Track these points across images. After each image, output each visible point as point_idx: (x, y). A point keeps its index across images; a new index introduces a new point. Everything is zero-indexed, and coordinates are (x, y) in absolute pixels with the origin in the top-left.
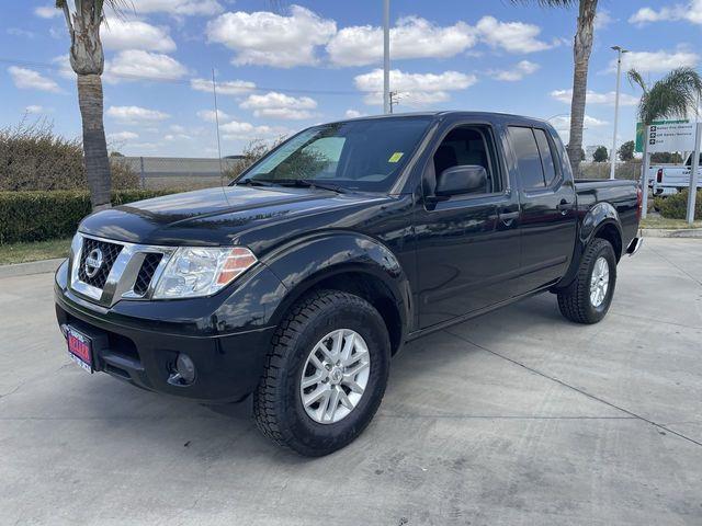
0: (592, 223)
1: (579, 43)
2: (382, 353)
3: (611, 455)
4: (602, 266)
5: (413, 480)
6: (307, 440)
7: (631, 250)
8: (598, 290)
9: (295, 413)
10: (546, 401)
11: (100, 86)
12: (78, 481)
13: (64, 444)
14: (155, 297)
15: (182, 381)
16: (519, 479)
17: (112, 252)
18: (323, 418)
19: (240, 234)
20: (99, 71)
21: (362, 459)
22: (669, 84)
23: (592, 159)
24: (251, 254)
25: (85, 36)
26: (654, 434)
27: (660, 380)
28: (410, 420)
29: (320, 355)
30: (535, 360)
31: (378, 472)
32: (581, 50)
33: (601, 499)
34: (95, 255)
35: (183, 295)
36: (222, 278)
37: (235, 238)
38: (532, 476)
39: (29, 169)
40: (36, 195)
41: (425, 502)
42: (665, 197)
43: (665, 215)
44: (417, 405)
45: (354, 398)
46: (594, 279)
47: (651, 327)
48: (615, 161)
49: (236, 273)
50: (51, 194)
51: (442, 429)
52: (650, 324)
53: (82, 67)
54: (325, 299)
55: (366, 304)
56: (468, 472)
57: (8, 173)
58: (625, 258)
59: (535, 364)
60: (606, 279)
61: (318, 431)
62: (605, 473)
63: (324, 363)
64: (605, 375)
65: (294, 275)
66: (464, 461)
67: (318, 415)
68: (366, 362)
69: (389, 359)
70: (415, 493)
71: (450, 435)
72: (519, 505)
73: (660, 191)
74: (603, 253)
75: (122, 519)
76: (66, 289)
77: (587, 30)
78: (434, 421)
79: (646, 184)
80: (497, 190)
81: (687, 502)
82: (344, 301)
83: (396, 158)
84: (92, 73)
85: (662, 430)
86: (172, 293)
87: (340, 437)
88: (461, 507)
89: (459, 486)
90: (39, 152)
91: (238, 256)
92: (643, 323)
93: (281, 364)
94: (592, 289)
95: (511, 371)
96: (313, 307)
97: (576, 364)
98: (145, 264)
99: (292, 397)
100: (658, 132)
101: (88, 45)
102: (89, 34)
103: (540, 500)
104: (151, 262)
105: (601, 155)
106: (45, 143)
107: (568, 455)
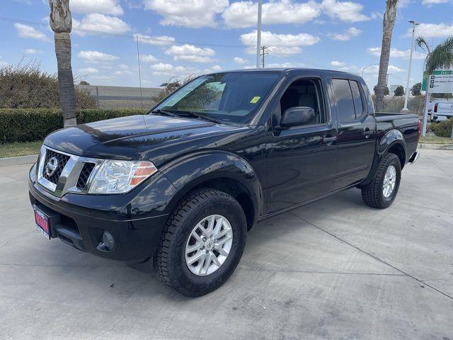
0: (386, 142)
1: (386, 18)
2: (241, 229)
3: (388, 301)
4: (391, 171)
5: (257, 314)
6: (189, 287)
7: (412, 160)
8: (389, 187)
9: (181, 270)
10: (348, 262)
11: (69, 41)
12: (40, 309)
13: (32, 284)
14: (89, 192)
15: (106, 248)
16: (326, 315)
17: (63, 160)
18: (200, 272)
19: (147, 152)
20: (69, 30)
21: (225, 299)
22: (446, 47)
23: (393, 94)
24: (153, 166)
25: (60, 7)
26: (416, 287)
27: (424, 249)
28: (258, 273)
29: (199, 232)
30: (343, 233)
31: (235, 309)
32: (388, 23)
33: (378, 331)
34: (53, 161)
35: (108, 192)
36: (134, 181)
37: (143, 155)
38: (335, 314)
39: (24, 93)
40: (27, 111)
41: (263, 330)
42: (438, 122)
43: (438, 134)
44: (264, 262)
45: (222, 259)
46: (386, 179)
47: (422, 212)
48: (408, 96)
49: (143, 178)
50: (37, 111)
51: (279, 279)
52: (421, 210)
53: (57, 27)
54: (203, 196)
55: (231, 198)
56: (293, 311)
57: (10, 96)
58: (407, 166)
59: (343, 235)
60: (394, 180)
61: (196, 281)
62: (382, 313)
63: (202, 237)
64: (388, 245)
65: (186, 177)
66: (291, 302)
67: (197, 271)
68: (230, 236)
69: (246, 233)
70: (258, 323)
71: (284, 284)
72: (324, 334)
73: (435, 118)
74: (393, 163)
75: (66, 336)
76: (35, 182)
77: (392, 10)
78: (274, 274)
79: (427, 112)
80: (323, 122)
81: (434, 335)
82: (216, 196)
83: (255, 100)
84: (64, 32)
85: (422, 284)
86: (101, 190)
87: (211, 284)
88: (286, 334)
89: (286, 320)
90: (31, 82)
91: (145, 167)
92: (417, 209)
93: (172, 238)
94: (384, 186)
95: (327, 240)
96: (194, 201)
97: (370, 236)
98: (84, 169)
99: (179, 259)
100: (436, 80)
101: (61, 13)
102: (62, 5)
103: (338, 331)
104: (88, 168)
105: (399, 91)
106: (35, 76)
107: (359, 300)
